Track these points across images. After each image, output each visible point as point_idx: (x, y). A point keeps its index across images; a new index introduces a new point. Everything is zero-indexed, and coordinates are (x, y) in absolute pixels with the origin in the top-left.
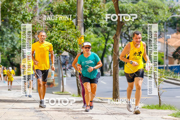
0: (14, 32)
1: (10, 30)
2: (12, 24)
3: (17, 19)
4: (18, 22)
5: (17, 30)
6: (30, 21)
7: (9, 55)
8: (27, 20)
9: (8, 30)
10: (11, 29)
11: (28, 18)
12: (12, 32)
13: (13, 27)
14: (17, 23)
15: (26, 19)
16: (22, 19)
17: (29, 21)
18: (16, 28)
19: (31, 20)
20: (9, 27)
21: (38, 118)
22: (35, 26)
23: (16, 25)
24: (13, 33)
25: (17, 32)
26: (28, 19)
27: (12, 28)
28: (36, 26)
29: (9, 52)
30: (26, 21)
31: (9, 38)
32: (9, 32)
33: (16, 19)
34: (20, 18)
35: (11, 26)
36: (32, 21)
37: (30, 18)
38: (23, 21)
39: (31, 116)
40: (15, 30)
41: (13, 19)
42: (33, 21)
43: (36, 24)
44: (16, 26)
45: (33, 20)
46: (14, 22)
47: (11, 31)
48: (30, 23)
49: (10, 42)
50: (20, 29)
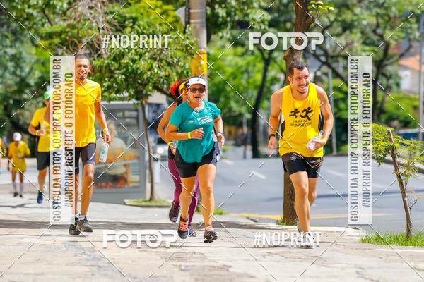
0: (22, 42)
1: (10, 35)
2: (17, 20)
3: (29, 7)
4: (32, 14)
5: (28, 36)
6: (64, 13)
7: (9, 104)
8: (57, 11)
9: (7, 37)
10: (14, 33)
11: (60, 4)
12: (16, 40)
13: (18, 29)
14: (29, 17)
15: (54, 7)
16: (44, 6)
17: (61, 12)
18: (26, 32)
19: (68, 9)
20: (8, 27)
21: (86, 269)
22: (77, 26)
23: (26, 23)
24: (18, 45)
25: (29, 41)
26: (58, 7)
27: (16, 30)
28: (80, 25)
29: (9, 95)
30: (54, 13)
31: (8, 57)
32: (8, 42)
33: (26, 6)
34: (38, 3)
35: (14, 25)
36: (68, 13)
37: (65, 6)
38: (47, 12)
39: (67, 265)
40: (25, 36)
41: (19, 7)
42: (73, 13)
43: (79, 22)
44: (26, 26)
45: (71, 10)
46: (22, 16)
47: (13, 38)
48: (65, 18)
49: (12, 69)
50: (37, 33)
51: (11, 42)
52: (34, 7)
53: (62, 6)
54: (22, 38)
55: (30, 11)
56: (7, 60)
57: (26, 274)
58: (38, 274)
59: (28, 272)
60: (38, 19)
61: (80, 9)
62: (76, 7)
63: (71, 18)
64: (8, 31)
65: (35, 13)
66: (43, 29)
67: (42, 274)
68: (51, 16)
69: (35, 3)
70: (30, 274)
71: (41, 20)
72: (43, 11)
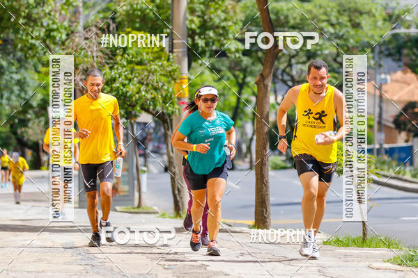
0: (26, 69)
1: (16, 63)
2: (21, 50)
3: (32, 38)
4: (34, 45)
5: (32, 63)
6: (63, 43)
7: (14, 123)
8: (57, 41)
9: (13, 64)
10: (19, 60)
11: (60, 35)
12: (21, 67)
13: (23, 57)
14: (32, 47)
15: (54, 38)
16: (45, 38)
17: (60, 43)
18: (30, 60)
19: (66, 40)
20: (14, 56)
21: (82, 267)
23: (30, 52)
24: (22, 71)
25: (33, 68)
26: (58, 38)
27: (21, 58)
28: (77, 54)
30: (55, 43)
31: (13, 82)
32: (14, 69)
33: (29, 37)
34: (40, 35)
35: (19, 54)
36: (67, 43)
37: (64, 37)
38: (48, 42)
39: (65, 264)
40: (29, 64)
41: (24, 38)
42: (71, 44)
43: (76, 51)
44: (30, 54)
45: (69, 41)
46: (25, 46)
47: (18, 65)
48: (63, 47)
49: (17, 92)
50: (39, 60)
51: (17, 69)
52: (37, 38)
53: (61, 37)
54: (27, 65)
55: (33, 41)
56: (13, 85)
57: (28, 272)
58: (39, 272)
59: (30, 270)
60: (40, 48)
61: (77, 40)
62: (73, 38)
63: (69, 48)
64: (13, 59)
65: (37, 43)
66: (44, 57)
67: (43, 271)
68: (52, 46)
69: (38, 34)
70: (32, 271)
71: (42, 50)
72: (44, 41)
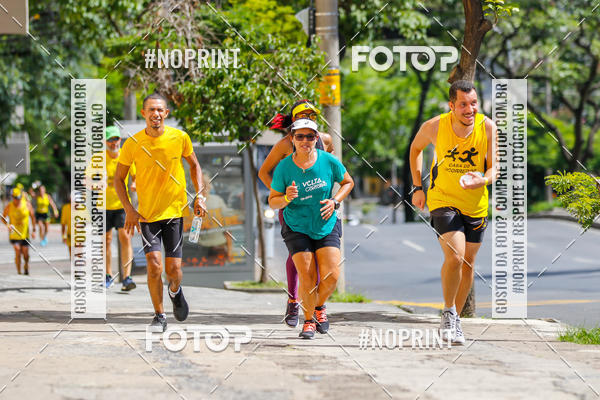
0: (79, 59)
1: (62, 51)
2: (71, 28)
3: (89, 10)
4: (92, 20)
5: (88, 51)
6: (139, 18)
7: (60, 147)
8: (128, 15)
9: (57, 53)
10: (67, 46)
11: (132, 5)
12: (71, 56)
13: (74, 41)
14: (89, 24)
15: (124, 9)
16: (109, 9)
17: (133, 17)
18: (83, 46)
19: (144, 13)
20: (59, 39)
21: (169, 380)
22: (156, 36)
23: (85, 32)
24: (72, 63)
25: (88, 58)
26: (129, 10)
27: (70, 42)
28: (160, 36)
29: (61, 134)
30: (124, 18)
31: (58, 81)
32: (58, 60)
33: (84, 9)
34: (100, 5)
35: (68, 36)
36: (144, 17)
37: (140, 8)
38: (113, 16)
39: (144, 374)
40: (83, 52)
41: (75, 10)
42: (151, 19)
43: (158, 31)
44: (84, 36)
45: (147, 14)
46: (78, 22)
47: (66, 55)
48: (139, 25)
49: (65, 98)
50: (100, 45)
51: (64, 59)
52: (96, 10)
53: (134, 9)
54: (79, 54)
55: (90, 15)
56: (58, 85)
57: (85, 388)
58: (102, 388)
59: (88, 385)
60: (101, 26)
61: (160, 12)
62: (154, 9)
63: (148, 26)
64: (58, 45)
65: (96, 18)
66: (108, 41)
67: (109, 387)
68: (121, 23)
69: (97, 4)
70: (91, 387)
71: (105, 28)
72: (108, 15)
